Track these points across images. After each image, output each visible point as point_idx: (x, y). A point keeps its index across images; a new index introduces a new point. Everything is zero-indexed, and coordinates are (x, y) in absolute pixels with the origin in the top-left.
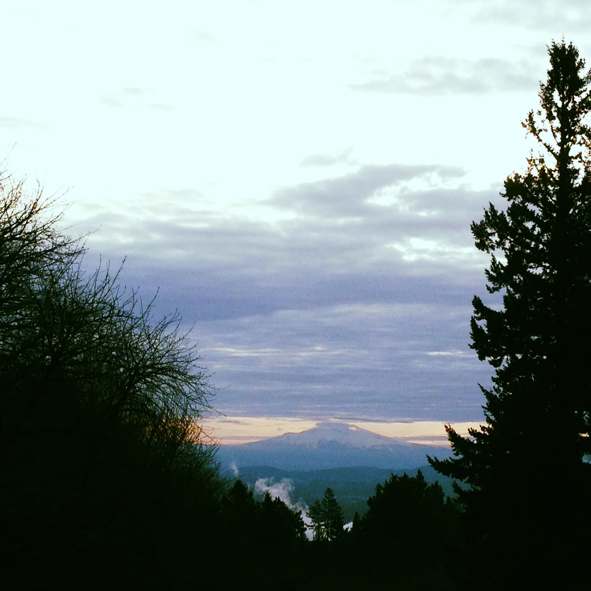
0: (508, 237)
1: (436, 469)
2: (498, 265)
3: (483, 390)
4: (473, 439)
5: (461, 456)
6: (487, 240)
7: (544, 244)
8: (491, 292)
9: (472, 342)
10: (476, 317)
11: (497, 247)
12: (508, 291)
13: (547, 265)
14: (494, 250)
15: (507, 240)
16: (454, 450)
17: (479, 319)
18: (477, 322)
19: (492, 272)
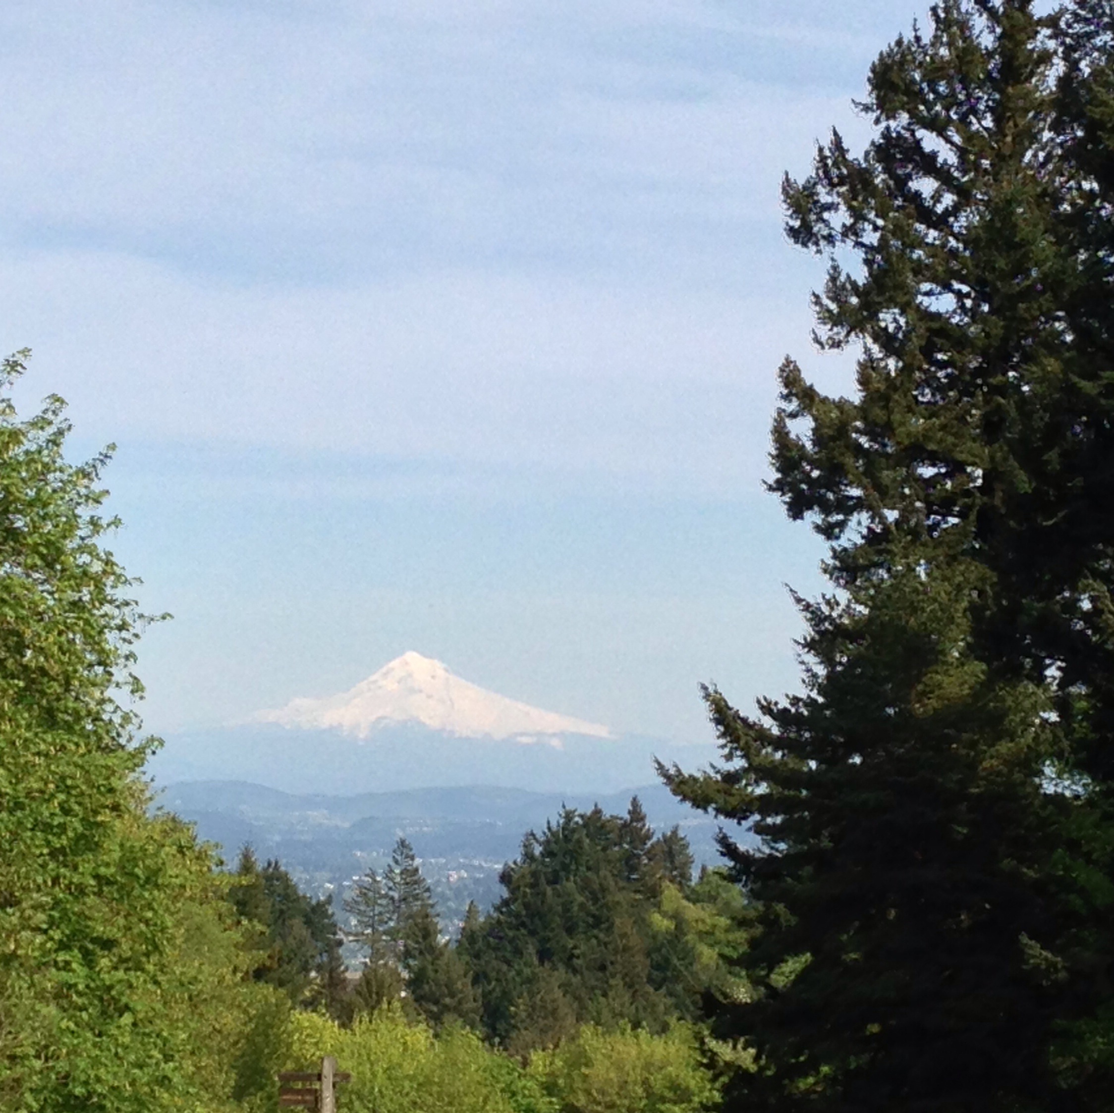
0: (872, 216)
1: (675, 792)
2: (844, 285)
3: (799, 600)
4: (767, 722)
5: (739, 763)
6: (817, 221)
7: (956, 237)
9: (773, 476)
10: (785, 412)
11: (843, 241)
12: (867, 351)
13: (965, 289)
14: (834, 246)
15: (866, 224)
16: (722, 747)
17: (792, 416)
18: (788, 424)
19: (826, 301)
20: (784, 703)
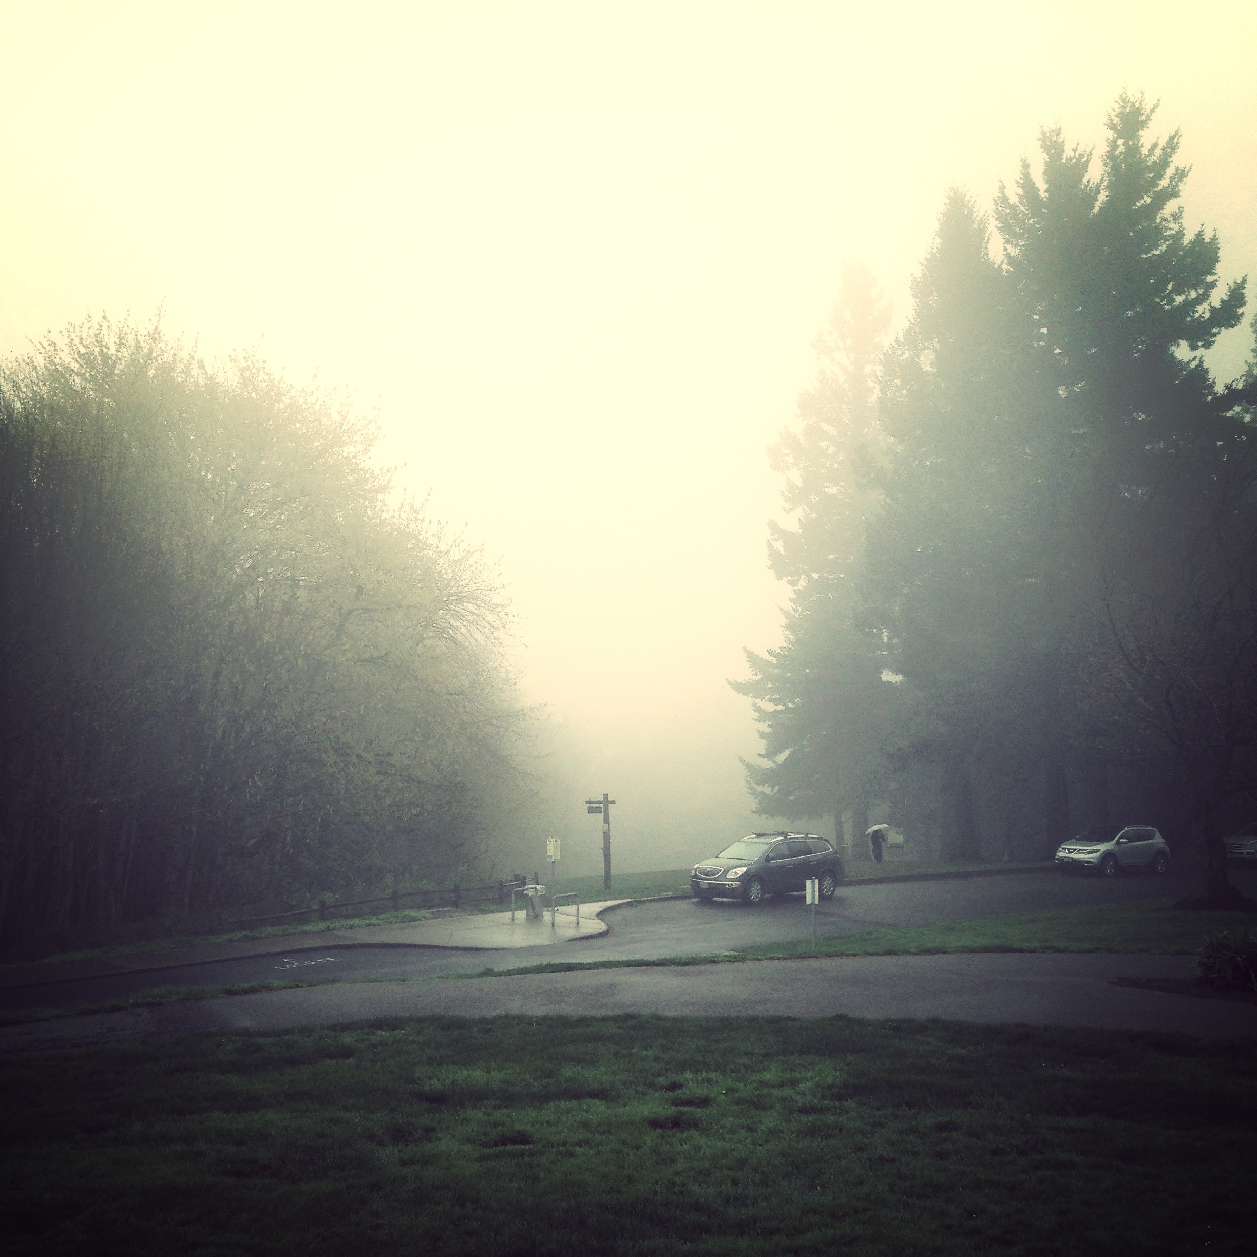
0: (803, 457)
1: (734, 690)
3: (782, 610)
4: (770, 658)
5: (760, 677)
6: (782, 461)
8: (788, 513)
9: (769, 563)
10: (772, 539)
11: (792, 468)
12: (804, 511)
13: (842, 484)
14: (789, 471)
15: (801, 461)
16: (752, 671)
17: (776, 540)
18: (773, 543)
19: (787, 494)
20: (778, 650)
